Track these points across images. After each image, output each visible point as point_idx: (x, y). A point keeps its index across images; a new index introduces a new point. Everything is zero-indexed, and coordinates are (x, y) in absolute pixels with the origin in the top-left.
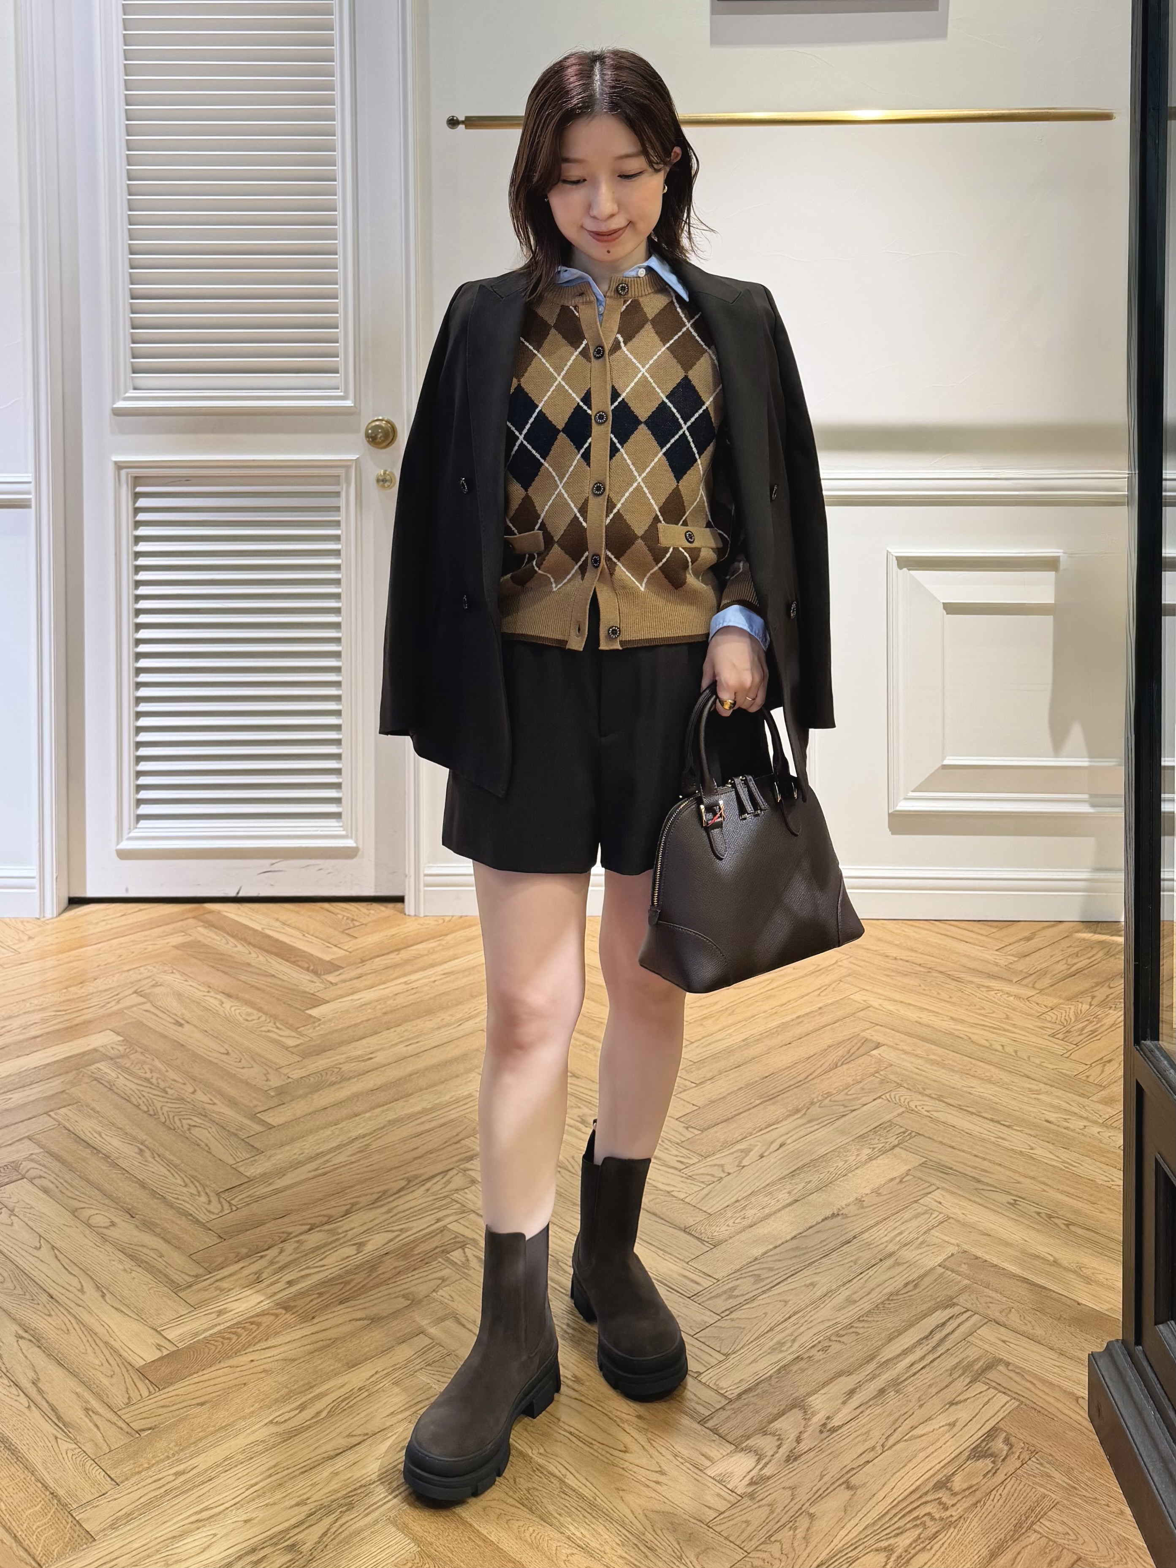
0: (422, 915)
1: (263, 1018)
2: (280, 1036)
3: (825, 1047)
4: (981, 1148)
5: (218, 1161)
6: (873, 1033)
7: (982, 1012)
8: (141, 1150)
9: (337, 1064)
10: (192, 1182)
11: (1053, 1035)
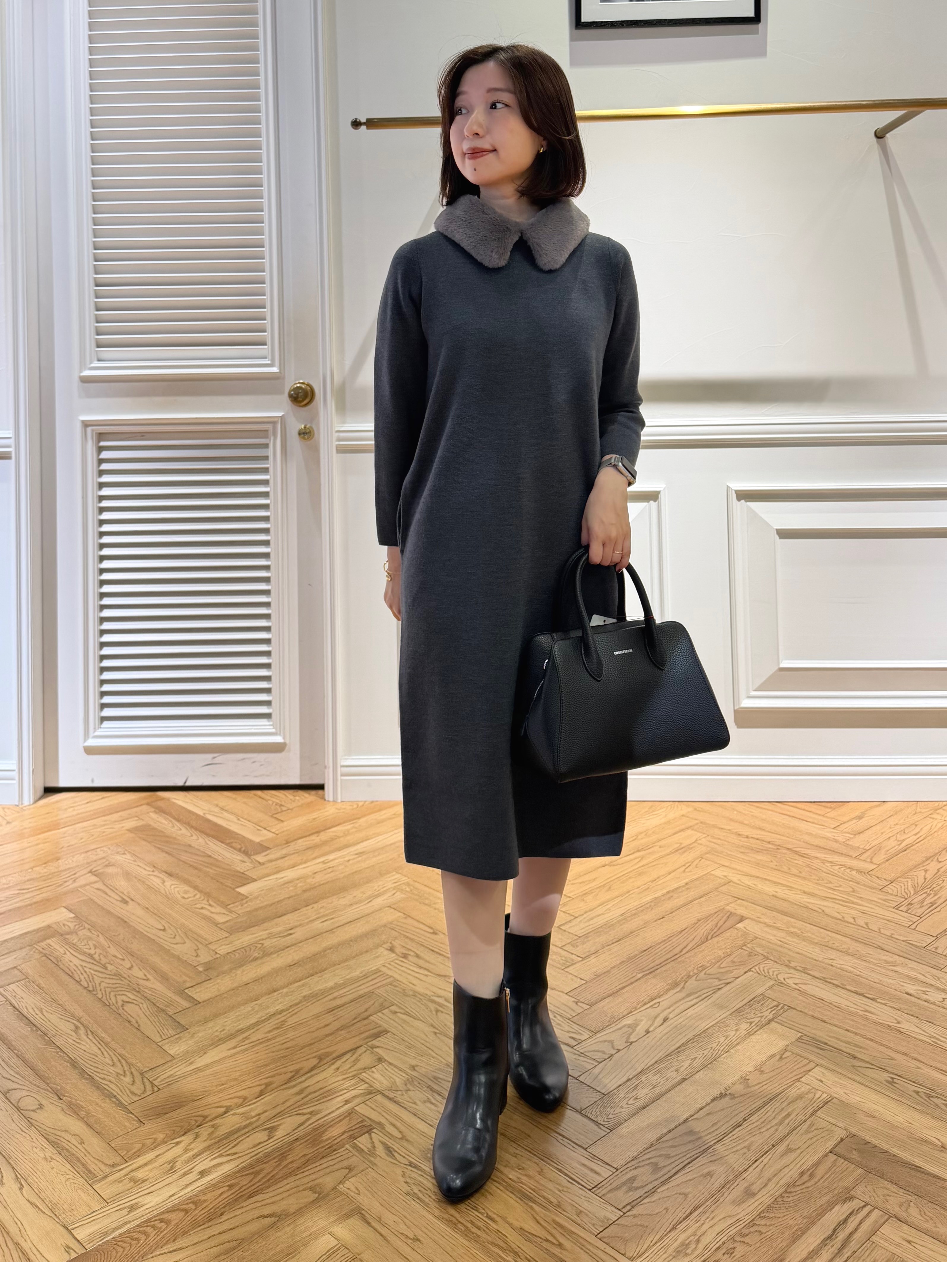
0: (339, 801)
1: (198, 896)
2: (212, 913)
3: (694, 920)
4: (852, 1023)
5: (146, 1039)
7: (830, 885)
8: (77, 1027)
9: (260, 940)
10: (120, 1061)
11: (897, 908)
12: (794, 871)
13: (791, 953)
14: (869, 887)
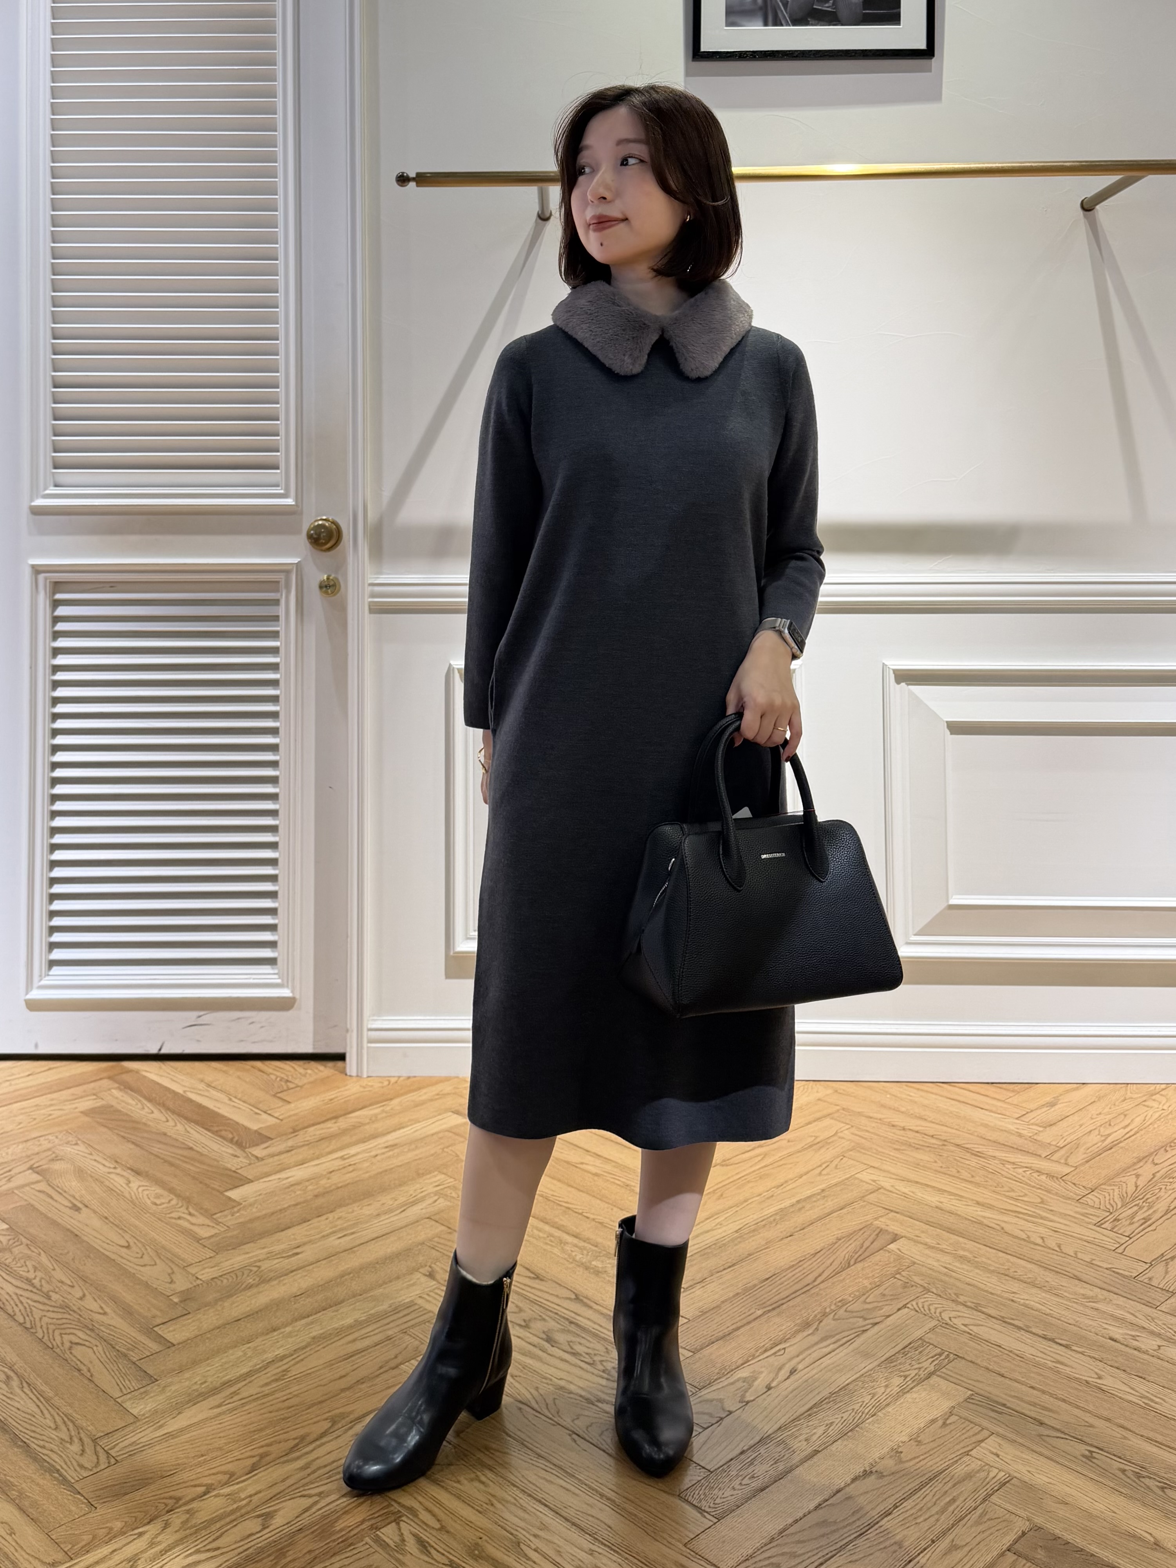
0: (365, 1076)
1: (174, 1202)
2: (192, 1224)
3: (832, 1239)
4: (1037, 1377)
5: (101, 1393)
6: (889, 1222)
7: (1012, 1194)
8: (8, 1377)
9: (255, 1262)
10: (65, 1422)
11: (1099, 1224)
12: (965, 1175)
13: (958, 1284)
14: (1063, 1197)
